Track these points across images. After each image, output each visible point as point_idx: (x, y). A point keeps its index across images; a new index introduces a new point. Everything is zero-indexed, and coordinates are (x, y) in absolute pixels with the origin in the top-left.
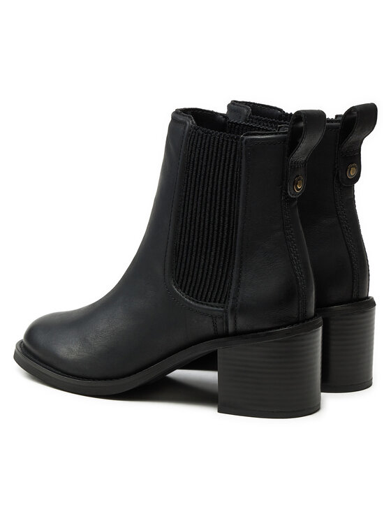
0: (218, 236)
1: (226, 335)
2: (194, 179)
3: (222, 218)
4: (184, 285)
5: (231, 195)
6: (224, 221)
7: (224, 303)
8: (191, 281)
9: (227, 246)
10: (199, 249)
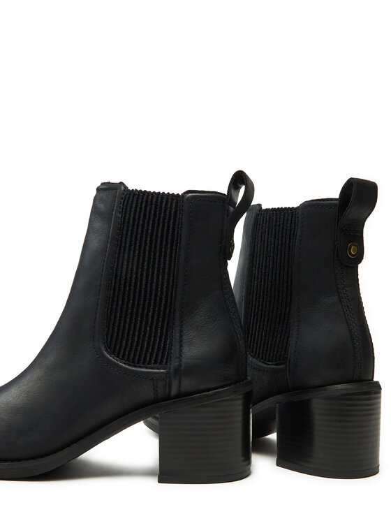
0: (156, 296)
1: (168, 398)
2: (128, 239)
3: (161, 276)
4: (117, 350)
5: (171, 253)
6: (163, 279)
7: (166, 363)
8: (126, 345)
9: (165, 305)
10: (135, 311)
